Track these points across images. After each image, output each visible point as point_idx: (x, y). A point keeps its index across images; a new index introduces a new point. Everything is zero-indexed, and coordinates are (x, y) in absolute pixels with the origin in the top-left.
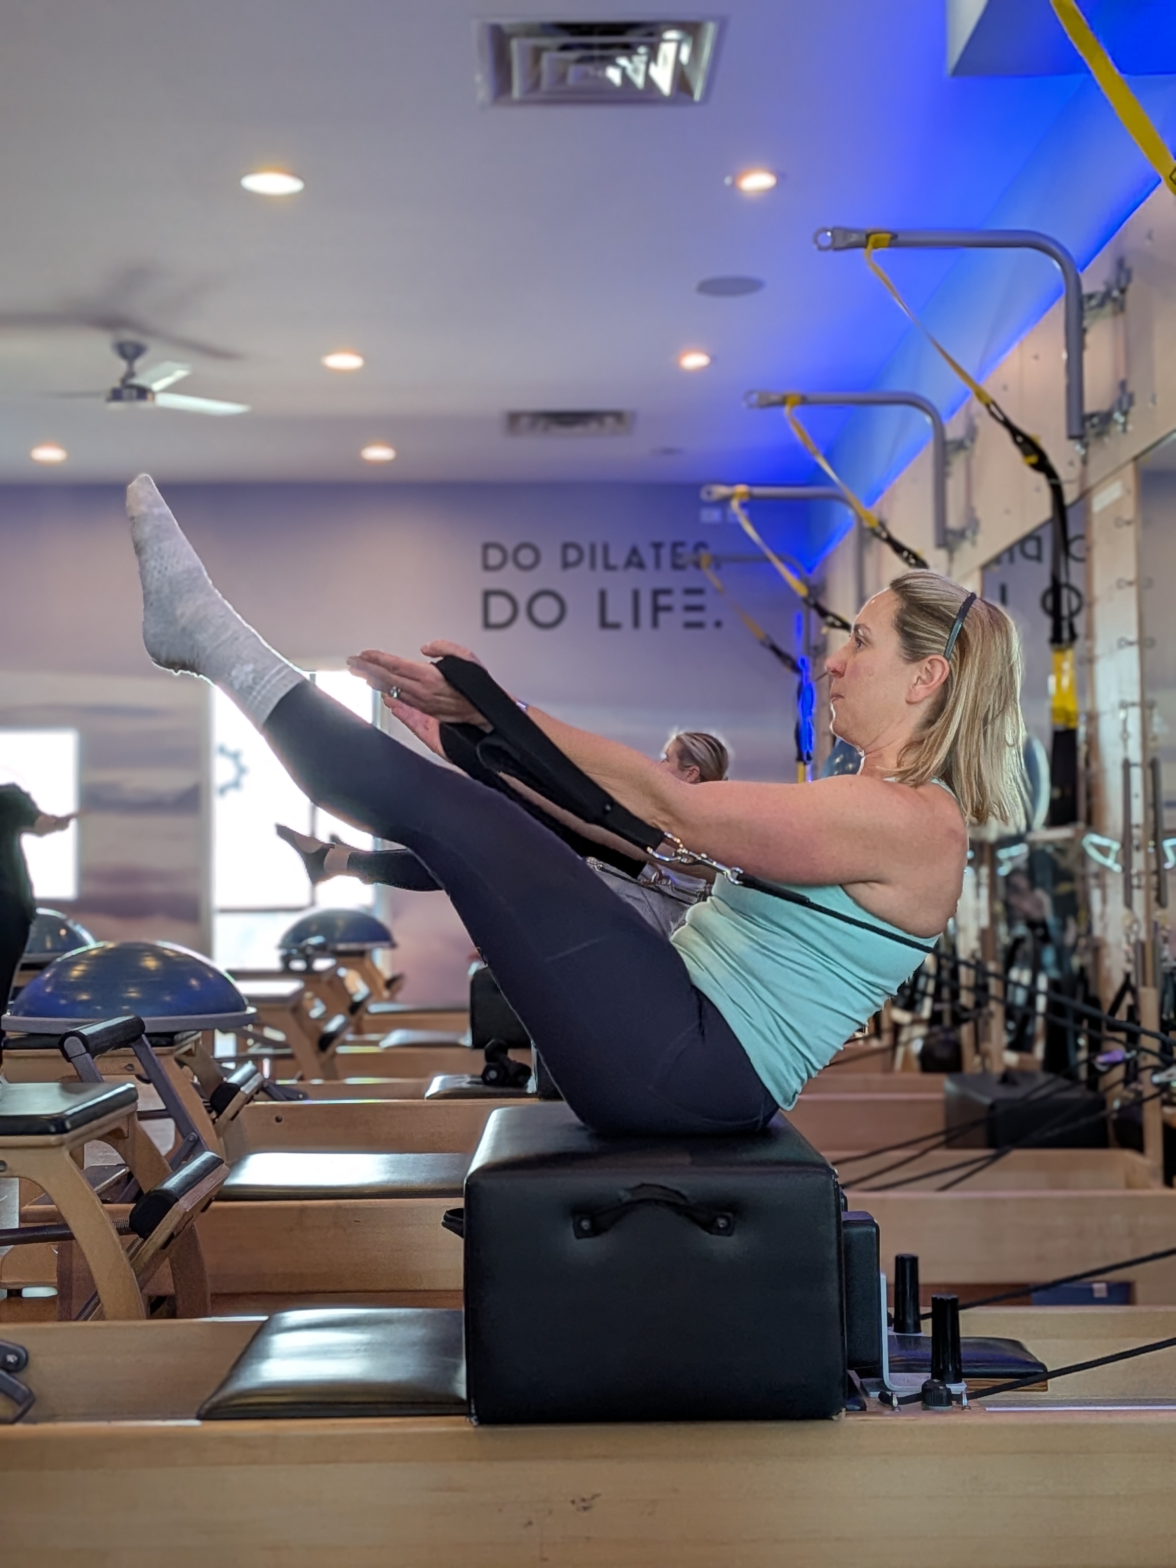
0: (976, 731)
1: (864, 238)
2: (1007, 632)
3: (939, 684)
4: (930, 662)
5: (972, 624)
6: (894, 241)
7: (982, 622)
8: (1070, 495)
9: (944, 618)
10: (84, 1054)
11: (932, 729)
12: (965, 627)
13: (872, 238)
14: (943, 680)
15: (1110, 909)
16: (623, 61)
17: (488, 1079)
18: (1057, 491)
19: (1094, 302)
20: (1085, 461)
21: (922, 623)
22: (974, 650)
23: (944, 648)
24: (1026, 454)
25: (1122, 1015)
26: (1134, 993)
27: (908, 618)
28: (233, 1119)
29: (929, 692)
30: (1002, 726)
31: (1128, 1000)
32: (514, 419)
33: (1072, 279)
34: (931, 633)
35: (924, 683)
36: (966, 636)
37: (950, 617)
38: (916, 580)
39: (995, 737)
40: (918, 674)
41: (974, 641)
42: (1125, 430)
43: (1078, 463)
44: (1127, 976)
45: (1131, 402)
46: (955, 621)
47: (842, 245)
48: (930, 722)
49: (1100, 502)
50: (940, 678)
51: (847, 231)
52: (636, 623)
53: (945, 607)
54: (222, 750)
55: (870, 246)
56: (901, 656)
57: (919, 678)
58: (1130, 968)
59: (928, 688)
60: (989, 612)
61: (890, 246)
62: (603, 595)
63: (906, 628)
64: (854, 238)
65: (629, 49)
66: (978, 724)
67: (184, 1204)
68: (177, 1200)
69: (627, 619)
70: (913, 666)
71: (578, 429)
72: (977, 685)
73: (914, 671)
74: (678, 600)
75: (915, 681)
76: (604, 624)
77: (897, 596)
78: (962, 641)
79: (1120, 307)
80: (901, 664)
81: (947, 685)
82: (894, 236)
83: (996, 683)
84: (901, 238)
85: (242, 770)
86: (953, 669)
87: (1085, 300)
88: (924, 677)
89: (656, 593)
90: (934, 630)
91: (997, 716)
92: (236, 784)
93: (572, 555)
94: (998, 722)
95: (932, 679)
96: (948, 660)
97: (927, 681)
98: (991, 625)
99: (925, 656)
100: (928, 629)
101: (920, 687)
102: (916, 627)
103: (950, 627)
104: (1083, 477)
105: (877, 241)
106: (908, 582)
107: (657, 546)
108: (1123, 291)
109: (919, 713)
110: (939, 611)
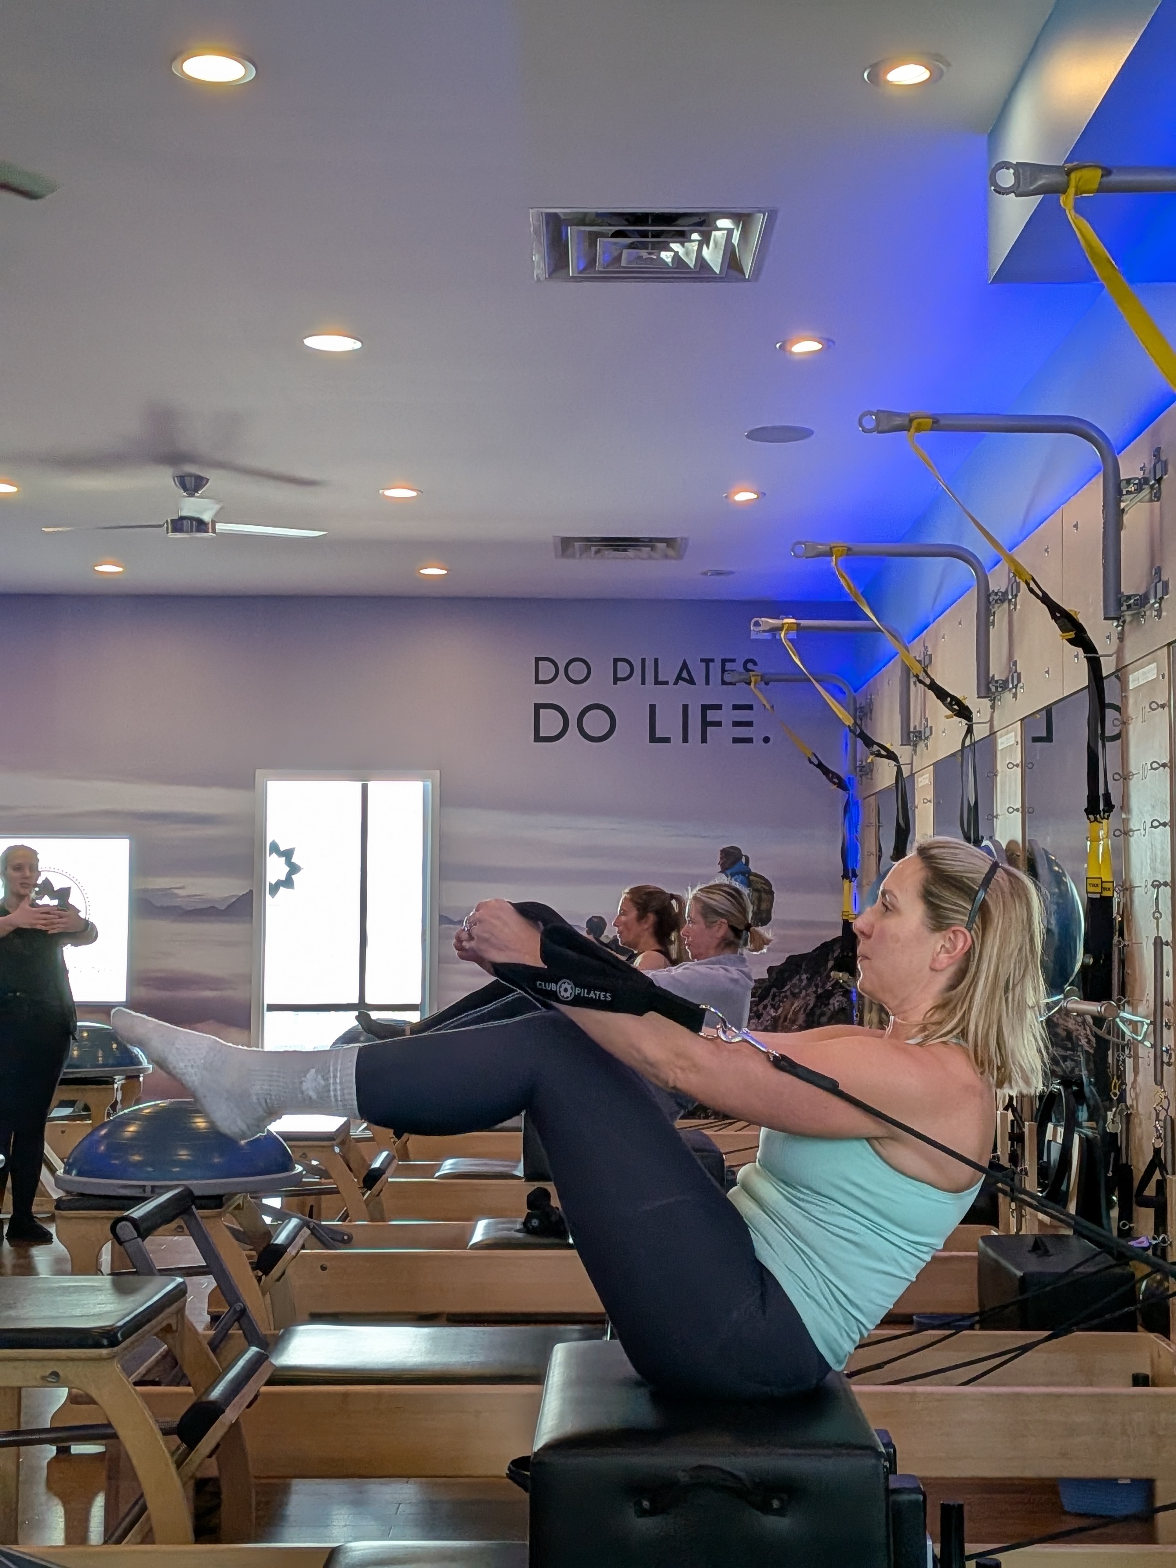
0: (997, 999)
1: (906, 421)
2: (1027, 899)
3: (960, 955)
4: (954, 932)
5: (994, 896)
6: (936, 424)
7: (1003, 892)
8: (1108, 667)
9: (966, 889)
10: (135, 1238)
11: (953, 992)
12: (987, 898)
13: (915, 423)
14: (966, 948)
15: (1140, 1079)
16: (675, 246)
17: (531, 1227)
18: (1094, 665)
19: (1132, 488)
20: (1121, 638)
21: (947, 894)
22: (996, 921)
23: (967, 919)
24: (1063, 629)
25: (1150, 1191)
26: (1163, 1169)
27: (934, 889)
28: (278, 1280)
29: (951, 961)
30: (1023, 992)
31: (1157, 1176)
32: (566, 544)
33: (1110, 461)
34: (955, 904)
35: (948, 952)
36: (988, 906)
37: (972, 889)
38: (942, 850)
39: (1016, 1003)
40: (942, 942)
41: (996, 913)
42: (1159, 616)
43: (1114, 637)
44: (1157, 1151)
45: (1166, 591)
46: (977, 892)
47: (886, 428)
48: (953, 987)
49: (1137, 679)
50: (963, 948)
51: (892, 414)
52: (685, 740)
53: (967, 878)
54: (275, 848)
55: (912, 430)
56: (927, 926)
57: (943, 946)
58: (1160, 1144)
59: (951, 957)
60: (1010, 882)
61: (932, 429)
62: (652, 708)
63: (931, 899)
64: (898, 421)
65: (682, 237)
66: (1000, 992)
67: (230, 1416)
68: (223, 1412)
69: (676, 735)
70: (938, 935)
71: (631, 553)
72: (999, 956)
73: (938, 941)
74: (726, 716)
75: (939, 950)
76: (653, 739)
77: (923, 865)
78: (984, 911)
79: (1157, 496)
80: (926, 933)
81: (968, 955)
82: (936, 421)
83: (1016, 952)
84: (943, 422)
85: (294, 869)
86: (975, 939)
87: (1123, 484)
88: (948, 946)
89: (705, 708)
90: (958, 902)
91: (1017, 984)
92: (288, 883)
93: (623, 669)
94: (1018, 989)
95: (955, 949)
96: (970, 931)
97: (951, 949)
98: (1012, 895)
99: (949, 926)
100: (951, 899)
101: (943, 956)
102: (939, 897)
103: (973, 897)
104: (1120, 653)
105: (919, 424)
106: (934, 852)
107: (707, 662)
108: (1159, 481)
109: (942, 980)
110: (962, 882)
